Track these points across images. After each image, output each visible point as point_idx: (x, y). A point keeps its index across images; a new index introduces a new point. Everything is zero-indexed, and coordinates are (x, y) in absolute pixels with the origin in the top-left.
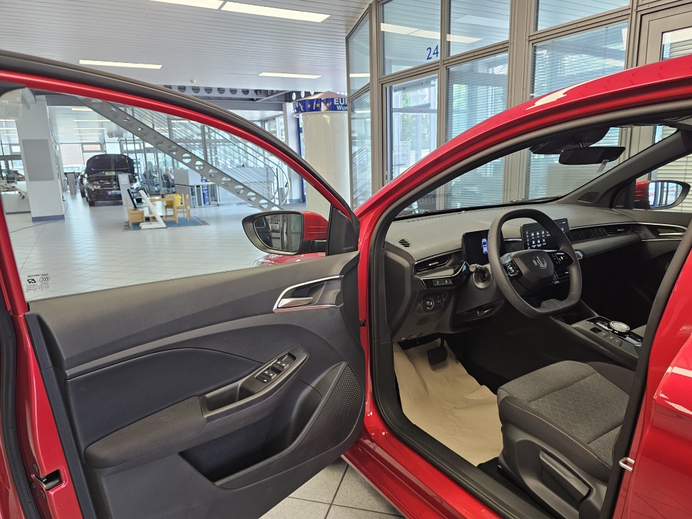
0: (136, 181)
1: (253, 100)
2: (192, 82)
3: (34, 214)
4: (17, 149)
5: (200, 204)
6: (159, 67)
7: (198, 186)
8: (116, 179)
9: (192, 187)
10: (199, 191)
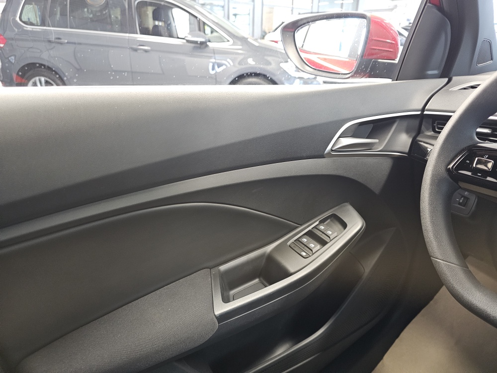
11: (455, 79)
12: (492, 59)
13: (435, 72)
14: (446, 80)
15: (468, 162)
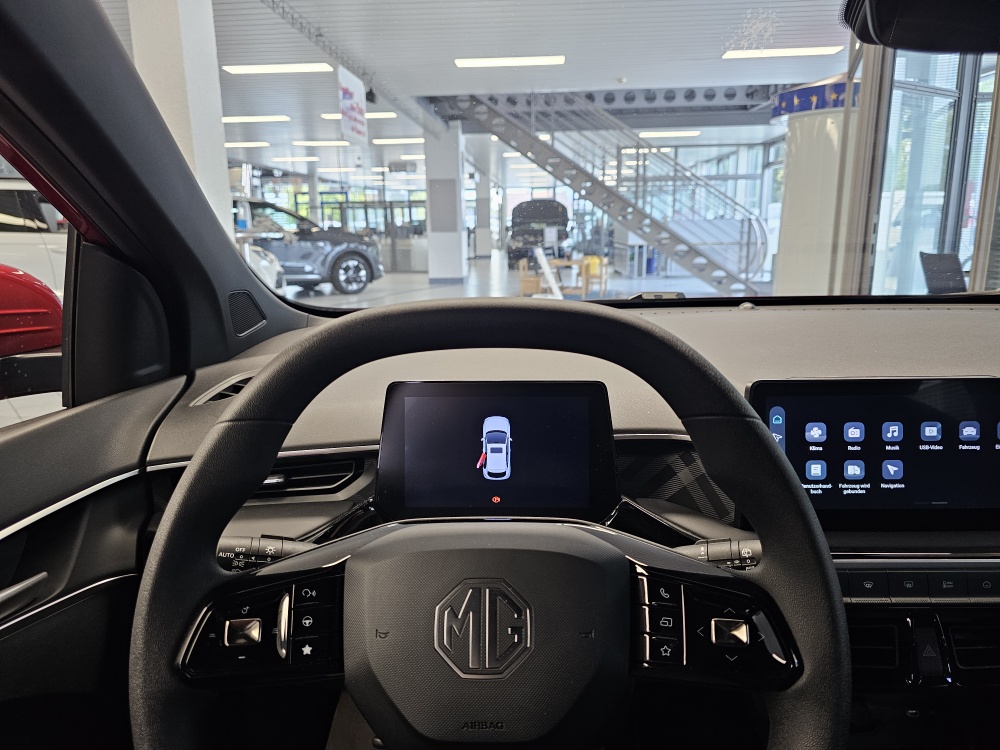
0: (567, 236)
1: (745, 108)
2: (620, 81)
3: (433, 274)
4: (423, 196)
5: (640, 274)
6: (559, 60)
7: (641, 247)
8: (541, 233)
9: (632, 247)
10: (641, 254)
11: (200, 373)
12: (264, 318)
13: (155, 368)
14: (183, 380)
15: (213, 635)
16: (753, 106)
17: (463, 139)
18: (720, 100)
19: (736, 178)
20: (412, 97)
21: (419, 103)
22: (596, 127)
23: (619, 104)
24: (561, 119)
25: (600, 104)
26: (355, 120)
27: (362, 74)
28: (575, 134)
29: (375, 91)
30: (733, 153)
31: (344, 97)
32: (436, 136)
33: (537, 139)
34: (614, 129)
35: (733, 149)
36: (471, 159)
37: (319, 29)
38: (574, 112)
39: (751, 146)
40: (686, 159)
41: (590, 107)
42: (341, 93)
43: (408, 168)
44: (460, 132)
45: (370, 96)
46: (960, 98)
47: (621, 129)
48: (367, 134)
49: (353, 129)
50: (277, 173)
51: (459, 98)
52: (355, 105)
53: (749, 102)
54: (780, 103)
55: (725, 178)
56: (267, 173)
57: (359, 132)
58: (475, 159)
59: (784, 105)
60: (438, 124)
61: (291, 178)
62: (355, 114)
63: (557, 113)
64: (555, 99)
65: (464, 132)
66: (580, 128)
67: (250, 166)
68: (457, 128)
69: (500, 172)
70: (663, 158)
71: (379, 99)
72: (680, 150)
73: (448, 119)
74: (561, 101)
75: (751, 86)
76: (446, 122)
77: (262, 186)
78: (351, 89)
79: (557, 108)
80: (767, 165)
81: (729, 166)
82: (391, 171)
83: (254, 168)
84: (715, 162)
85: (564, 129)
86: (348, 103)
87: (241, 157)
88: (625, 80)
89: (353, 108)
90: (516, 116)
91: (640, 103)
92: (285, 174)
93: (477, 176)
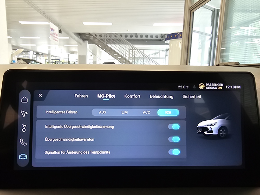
16: (163, 40)
17: (88, 45)
18: (154, 38)
19: (159, 58)
20: (73, 33)
21: (75, 34)
22: (123, 43)
23: (129, 37)
24: (114, 41)
25: (124, 37)
26: (55, 37)
27: (58, 25)
28: (117, 45)
29: (61, 30)
30: (158, 52)
31: (51, 30)
32: (81, 44)
33: (108, 46)
34: (128, 44)
35: (159, 51)
36: (91, 51)
37: (44, 11)
38: (117, 39)
39: (163, 50)
40: (147, 53)
41: (121, 38)
42: (50, 29)
43: (75, 53)
44: (87, 43)
45: (60, 31)
46: (212, 36)
47: (129, 44)
48: (58, 41)
49: (54, 39)
50: (40, 54)
51: (86, 34)
52: (55, 33)
53: (161, 39)
54: (167, 37)
55: (157, 58)
56: (38, 53)
57: (56, 40)
58: (92, 51)
59: (168, 37)
60: (81, 41)
61: (44, 55)
62: (55, 35)
63: (113, 39)
64: (112, 36)
65: (88, 44)
66: (119, 44)
67: (33, 52)
68: (86, 42)
69: (100, 55)
70: (140, 53)
71: (63, 32)
72: (145, 51)
73: (84, 40)
74: (113, 36)
75: (162, 34)
76: (84, 41)
77: (37, 57)
78: (54, 29)
79: (112, 38)
80: (167, 55)
81: (157, 56)
82: (70, 54)
83: (34, 52)
84: (154, 54)
85: (115, 44)
86: (53, 32)
87: (30, 48)
88: (128, 30)
89: (54, 34)
90: (102, 40)
91: (134, 38)
92: (42, 54)
93: (93, 55)
